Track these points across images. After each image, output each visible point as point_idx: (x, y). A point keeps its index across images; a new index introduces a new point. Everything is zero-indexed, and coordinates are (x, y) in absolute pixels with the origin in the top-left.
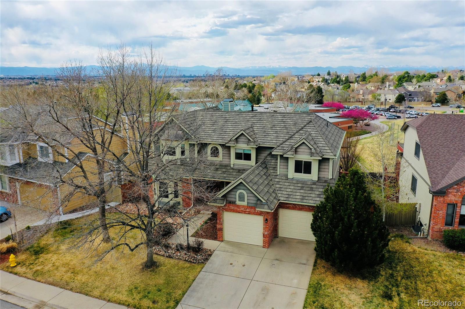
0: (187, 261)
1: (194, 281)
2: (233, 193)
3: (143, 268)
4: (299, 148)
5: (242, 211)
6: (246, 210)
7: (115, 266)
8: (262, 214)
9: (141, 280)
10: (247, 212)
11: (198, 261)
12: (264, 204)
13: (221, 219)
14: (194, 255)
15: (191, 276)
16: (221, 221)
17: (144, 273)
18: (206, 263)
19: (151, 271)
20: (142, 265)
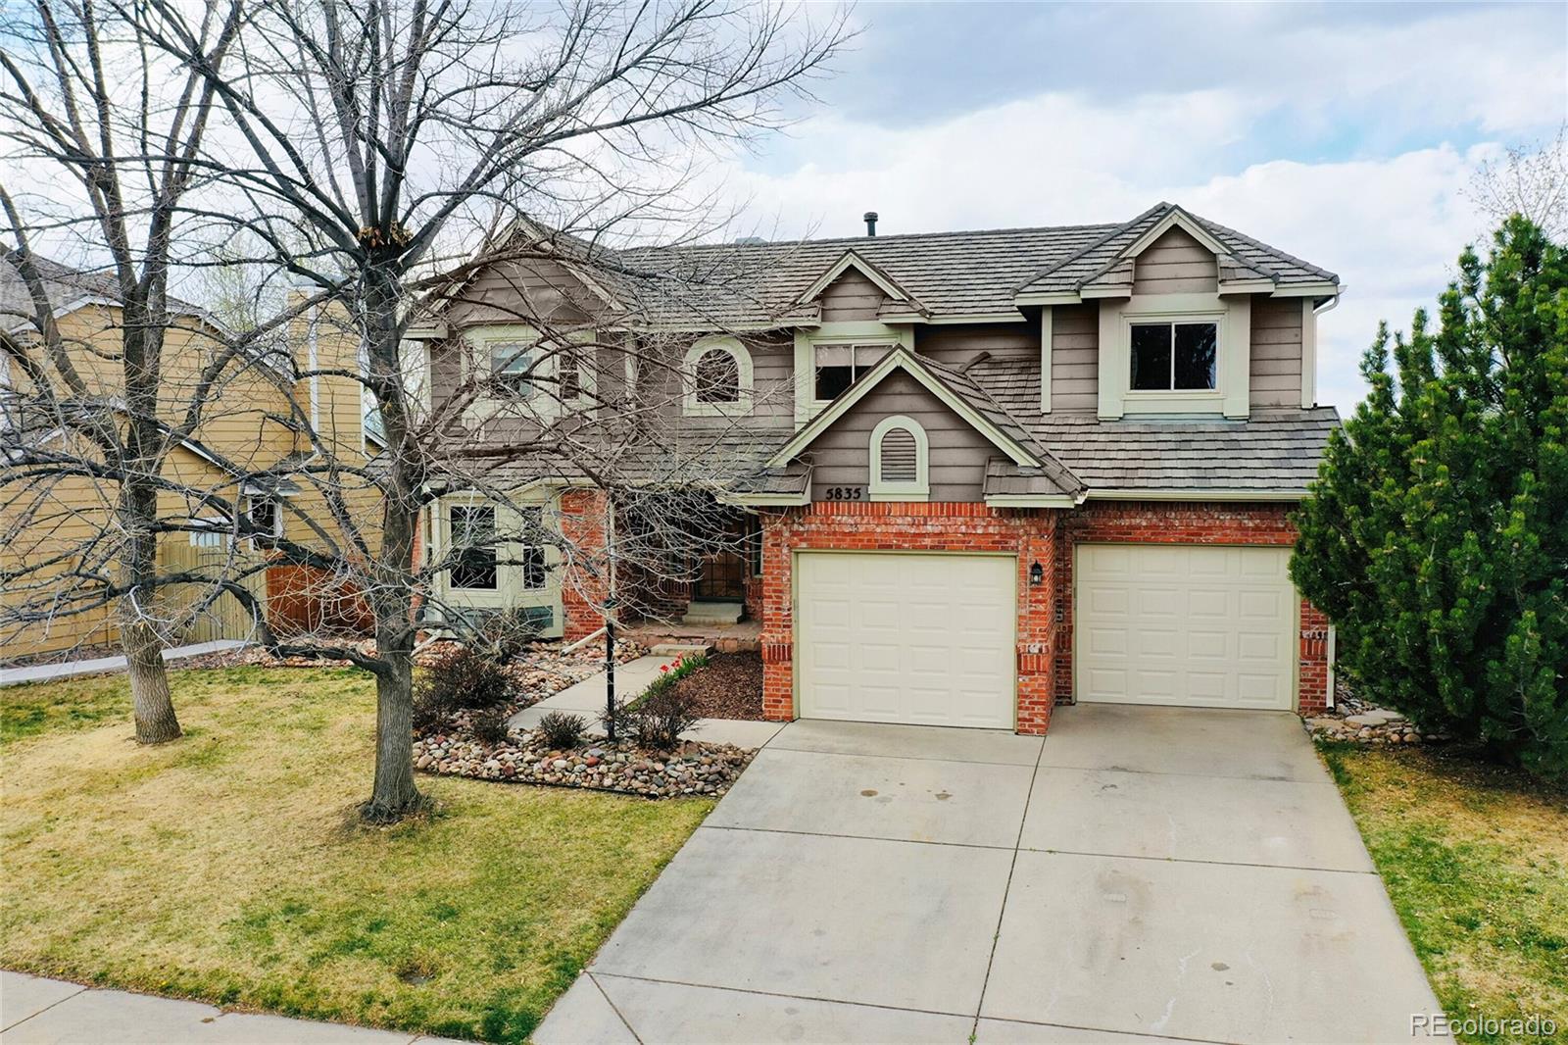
0: (610, 790)
1: (662, 865)
2: (849, 439)
3: (349, 826)
4: (1149, 260)
5: (900, 534)
6: (922, 530)
7: (182, 828)
8: (1013, 543)
9: (335, 876)
10: (927, 541)
11: (672, 789)
12: (1027, 472)
13: (786, 597)
14: (649, 763)
15: (641, 848)
16: (786, 605)
17: (351, 847)
18: (719, 797)
19: (393, 836)
20: (346, 815)
